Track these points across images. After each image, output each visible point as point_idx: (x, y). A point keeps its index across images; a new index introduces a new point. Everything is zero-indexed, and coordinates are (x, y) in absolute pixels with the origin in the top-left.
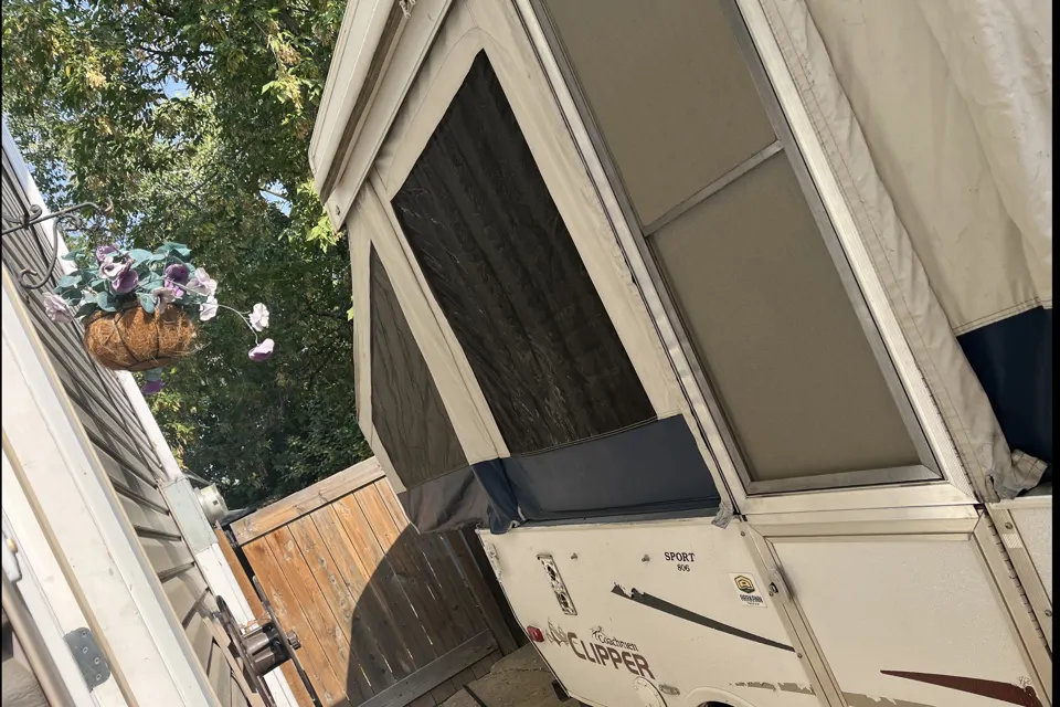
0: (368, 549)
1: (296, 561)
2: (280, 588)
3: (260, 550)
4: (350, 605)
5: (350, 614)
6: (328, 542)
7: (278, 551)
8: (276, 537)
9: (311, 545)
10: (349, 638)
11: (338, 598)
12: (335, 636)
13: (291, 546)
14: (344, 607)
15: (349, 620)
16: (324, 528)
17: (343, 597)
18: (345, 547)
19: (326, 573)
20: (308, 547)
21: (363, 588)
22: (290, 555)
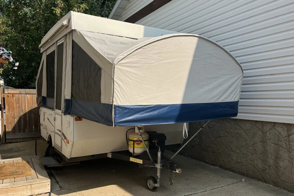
0: (30, 106)
1: (14, 101)
2: (8, 105)
3: (8, 96)
4: (21, 115)
5: (20, 116)
6: (23, 101)
7: (11, 98)
8: (12, 95)
9: (19, 100)
10: (17, 120)
11: (19, 112)
12: (15, 119)
13: (14, 98)
14: (20, 114)
15: (19, 117)
16: (23, 98)
17: (20, 113)
18: (25, 103)
19: (19, 107)
20: (18, 100)
21: (25, 113)
22: (14, 100)
